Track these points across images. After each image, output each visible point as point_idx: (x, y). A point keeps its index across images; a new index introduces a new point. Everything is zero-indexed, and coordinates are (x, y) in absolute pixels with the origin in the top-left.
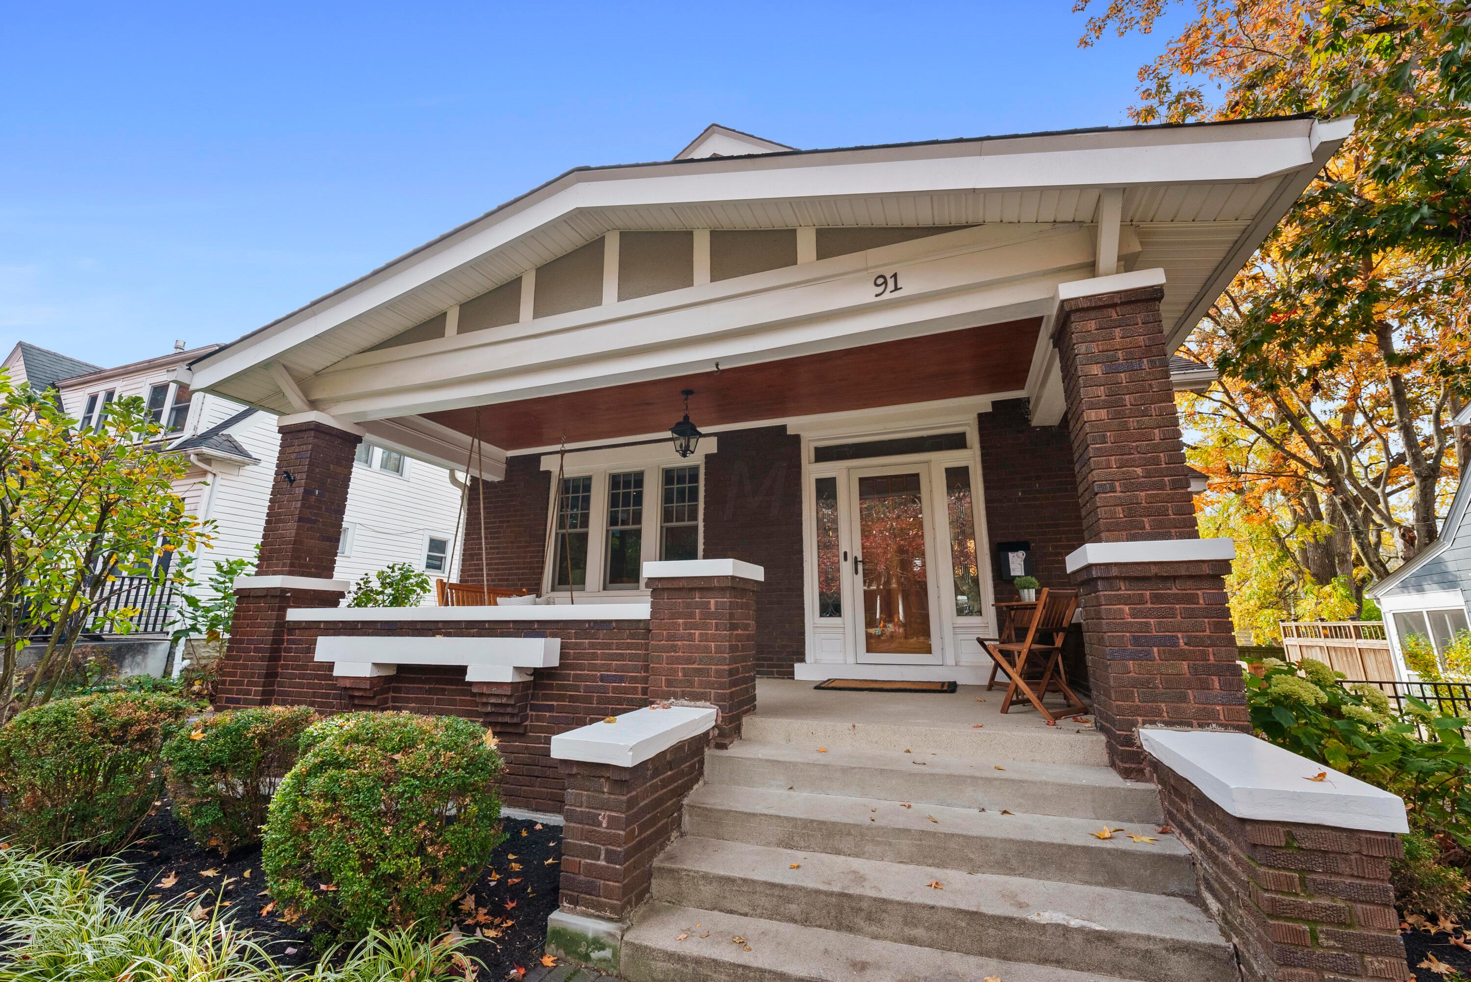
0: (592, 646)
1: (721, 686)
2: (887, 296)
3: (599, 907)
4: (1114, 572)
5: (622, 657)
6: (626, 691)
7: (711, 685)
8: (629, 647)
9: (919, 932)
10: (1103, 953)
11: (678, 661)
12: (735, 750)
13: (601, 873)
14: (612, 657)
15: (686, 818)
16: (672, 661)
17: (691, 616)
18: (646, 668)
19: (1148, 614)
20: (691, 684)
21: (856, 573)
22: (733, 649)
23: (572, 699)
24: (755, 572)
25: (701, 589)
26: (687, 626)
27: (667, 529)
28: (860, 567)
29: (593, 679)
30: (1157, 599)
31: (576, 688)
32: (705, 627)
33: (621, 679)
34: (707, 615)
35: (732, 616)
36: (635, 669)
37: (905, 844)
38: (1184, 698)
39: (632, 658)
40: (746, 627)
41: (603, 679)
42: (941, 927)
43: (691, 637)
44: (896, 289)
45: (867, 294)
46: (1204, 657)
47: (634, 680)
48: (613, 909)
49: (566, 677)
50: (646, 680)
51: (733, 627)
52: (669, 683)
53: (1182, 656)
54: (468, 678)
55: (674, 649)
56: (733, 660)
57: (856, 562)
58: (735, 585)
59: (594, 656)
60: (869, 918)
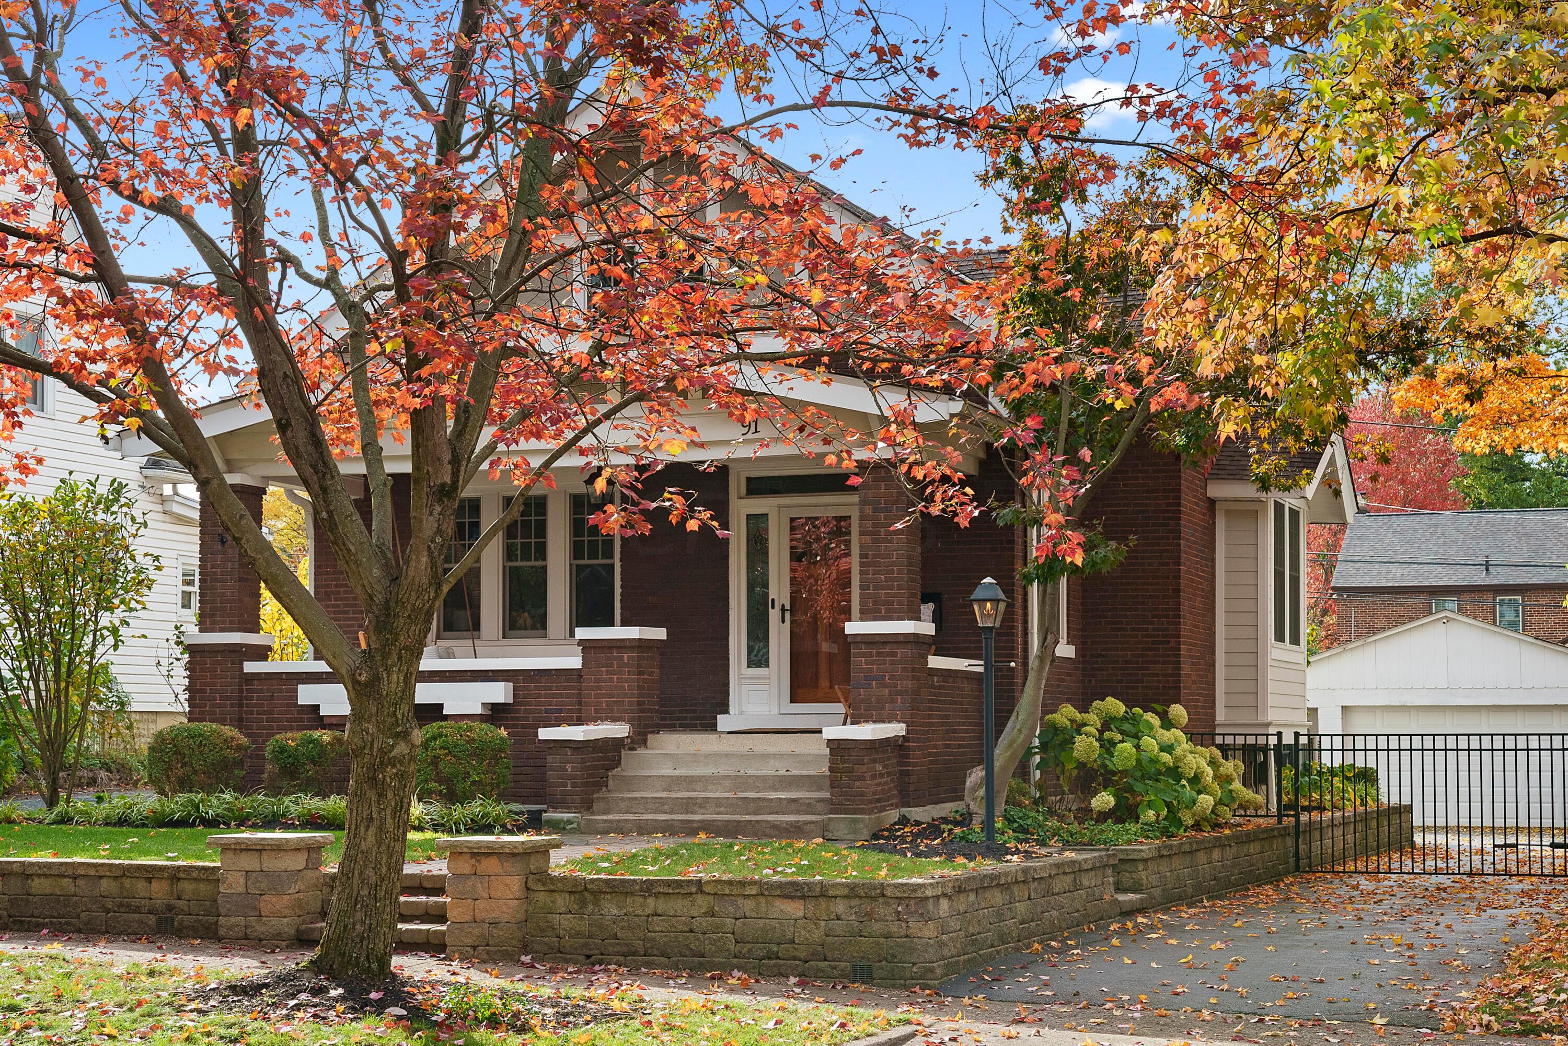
0: (537, 688)
1: (632, 712)
3: (569, 808)
4: (859, 639)
5: (561, 696)
6: (564, 719)
7: (626, 712)
8: (565, 688)
9: (722, 809)
10: (793, 806)
11: (602, 696)
12: (641, 751)
13: (568, 794)
14: (553, 696)
15: (611, 783)
16: (598, 696)
17: (611, 665)
18: (580, 703)
19: (872, 663)
20: (612, 711)
21: (783, 621)
22: (639, 688)
23: (523, 726)
24: (660, 634)
25: (618, 648)
26: (608, 673)
27: (577, 566)
28: (787, 615)
29: (540, 712)
30: (879, 654)
31: (527, 719)
32: (621, 673)
33: (561, 711)
34: (622, 665)
35: (639, 665)
36: (571, 704)
37: (727, 783)
38: (883, 708)
39: (568, 696)
40: (651, 674)
41: (546, 711)
42: (731, 805)
43: (611, 680)
44: (756, 431)
45: (737, 432)
46: (896, 685)
47: (570, 711)
48: (576, 808)
49: (517, 712)
50: (580, 711)
51: (640, 673)
52: (597, 711)
53: (885, 686)
54: (445, 712)
55: (600, 688)
56: (640, 695)
57: (783, 610)
58: (641, 644)
59: (539, 696)
60: (700, 807)
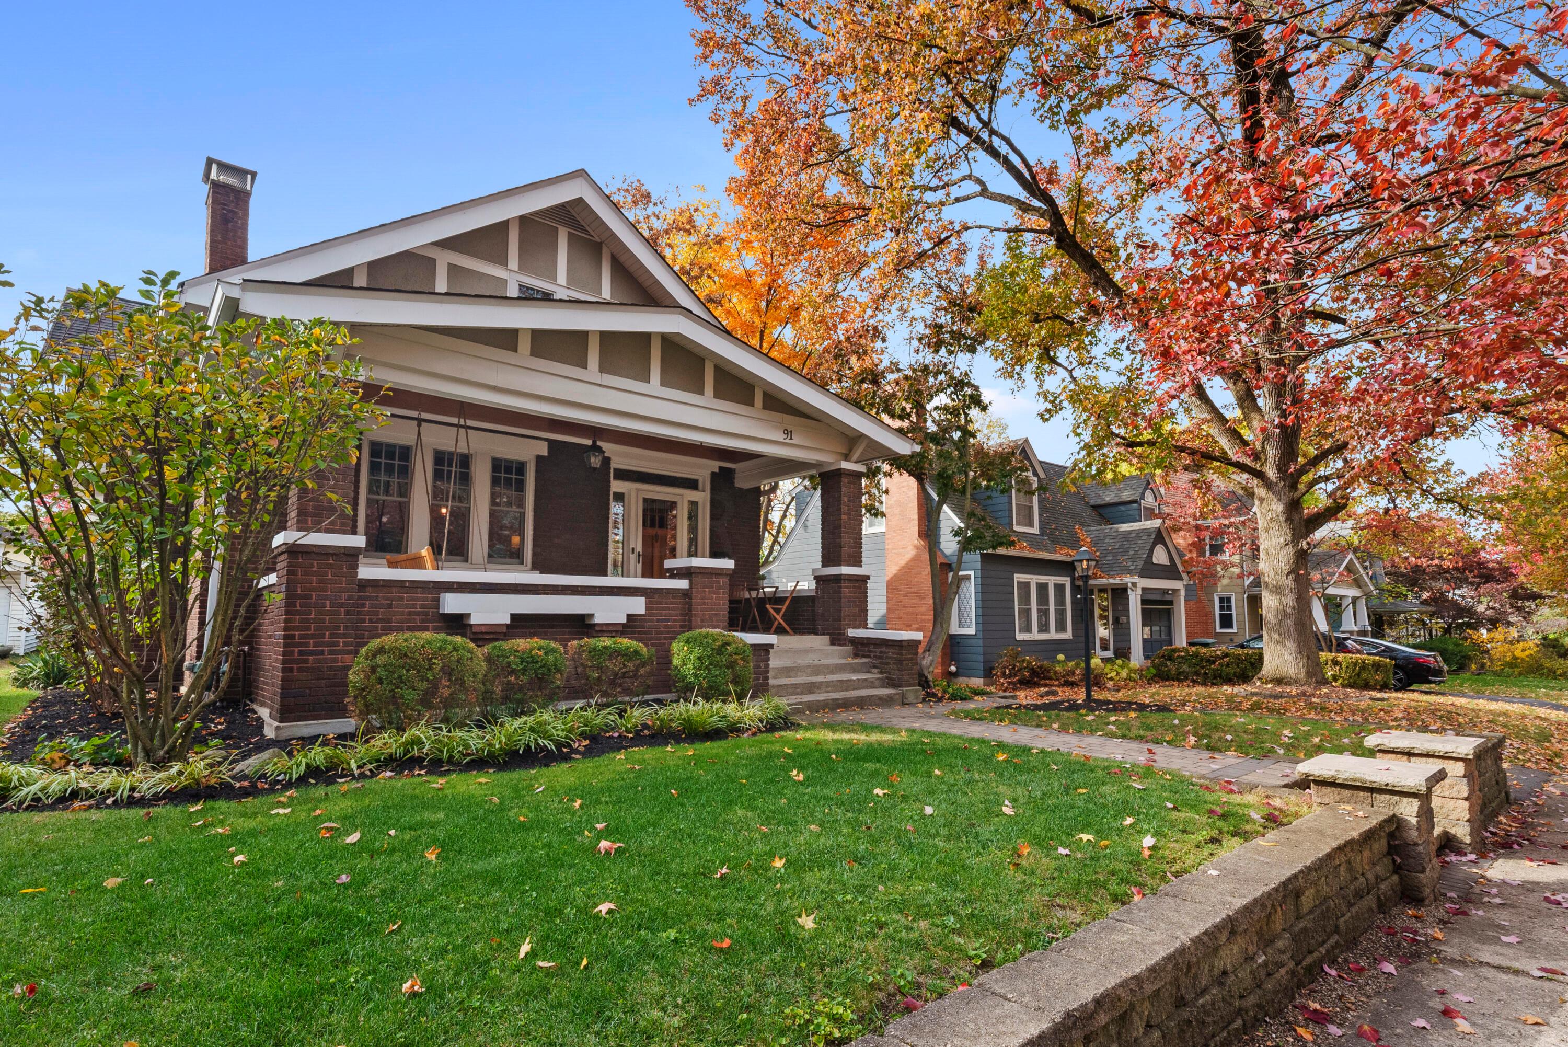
0: (651, 602)
2: (787, 441)
5: (668, 609)
6: (671, 627)
8: (672, 603)
11: (706, 610)
14: (663, 609)
16: (702, 610)
17: (712, 587)
21: (639, 562)
26: (710, 593)
28: (641, 559)
31: (643, 627)
33: (668, 621)
34: (720, 588)
39: (673, 609)
41: (658, 621)
43: (712, 598)
44: (791, 439)
45: (780, 437)
49: (636, 621)
50: (685, 621)
52: (702, 621)
55: (704, 604)
57: (639, 555)
59: (652, 608)
